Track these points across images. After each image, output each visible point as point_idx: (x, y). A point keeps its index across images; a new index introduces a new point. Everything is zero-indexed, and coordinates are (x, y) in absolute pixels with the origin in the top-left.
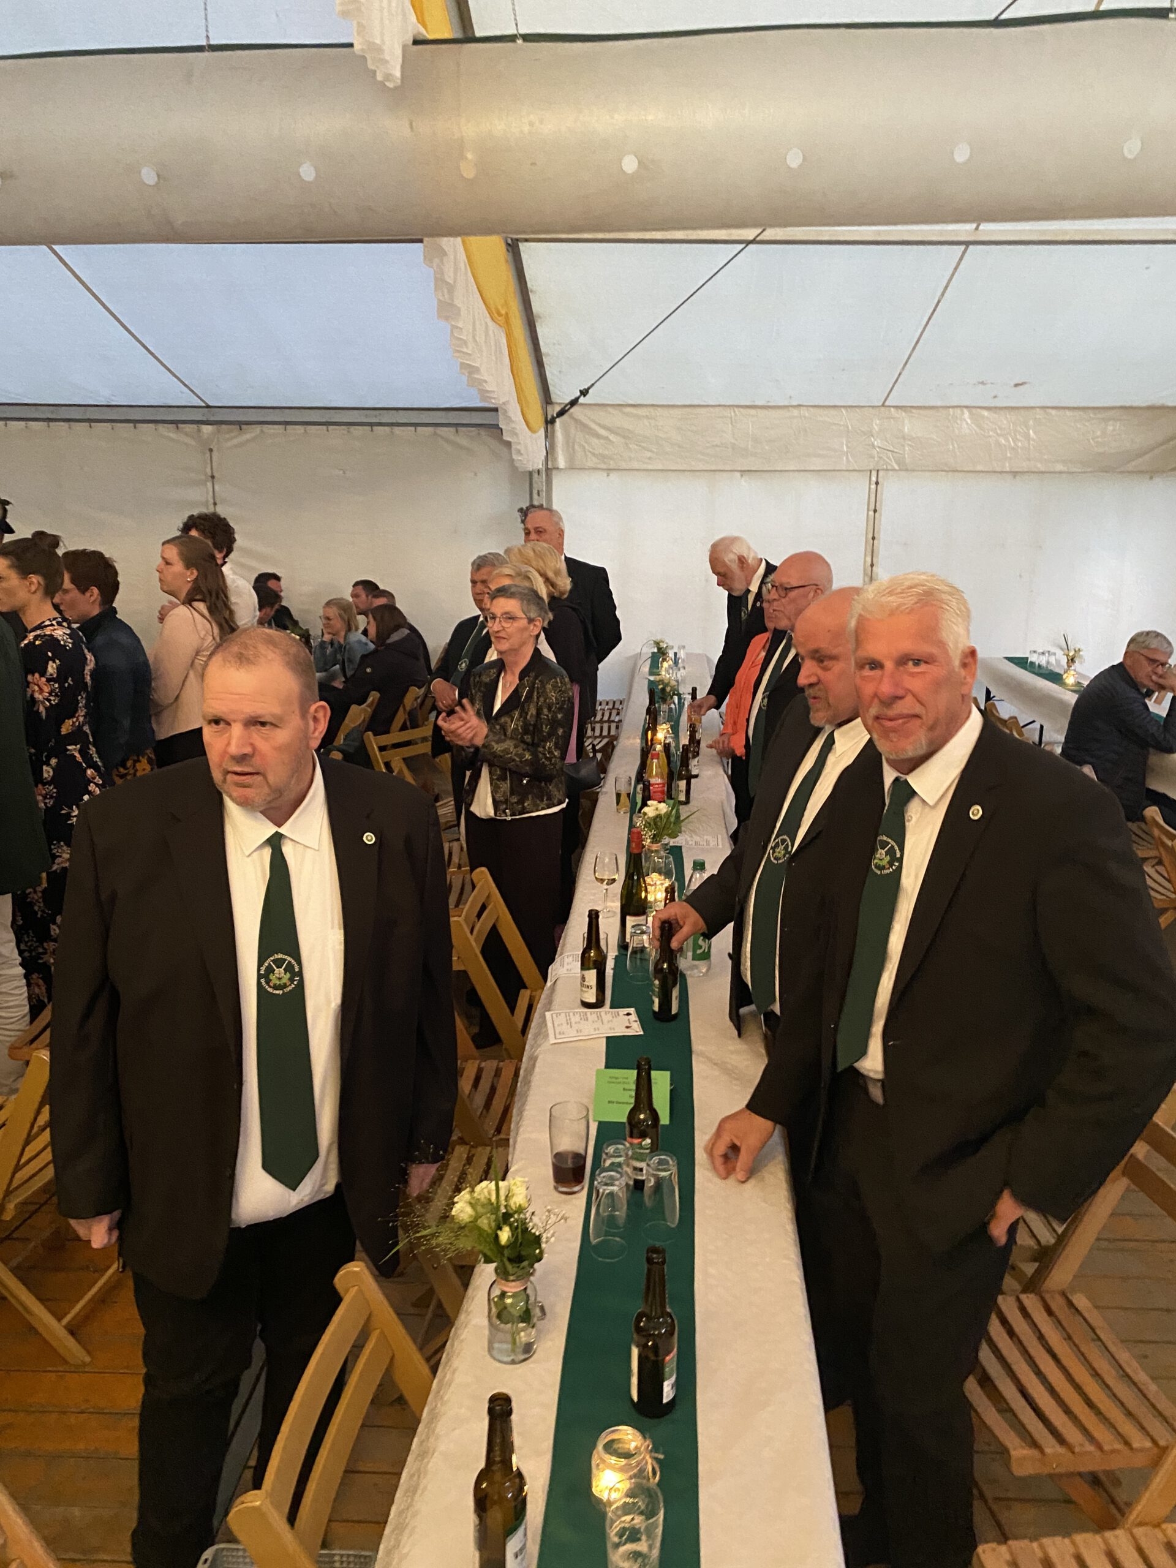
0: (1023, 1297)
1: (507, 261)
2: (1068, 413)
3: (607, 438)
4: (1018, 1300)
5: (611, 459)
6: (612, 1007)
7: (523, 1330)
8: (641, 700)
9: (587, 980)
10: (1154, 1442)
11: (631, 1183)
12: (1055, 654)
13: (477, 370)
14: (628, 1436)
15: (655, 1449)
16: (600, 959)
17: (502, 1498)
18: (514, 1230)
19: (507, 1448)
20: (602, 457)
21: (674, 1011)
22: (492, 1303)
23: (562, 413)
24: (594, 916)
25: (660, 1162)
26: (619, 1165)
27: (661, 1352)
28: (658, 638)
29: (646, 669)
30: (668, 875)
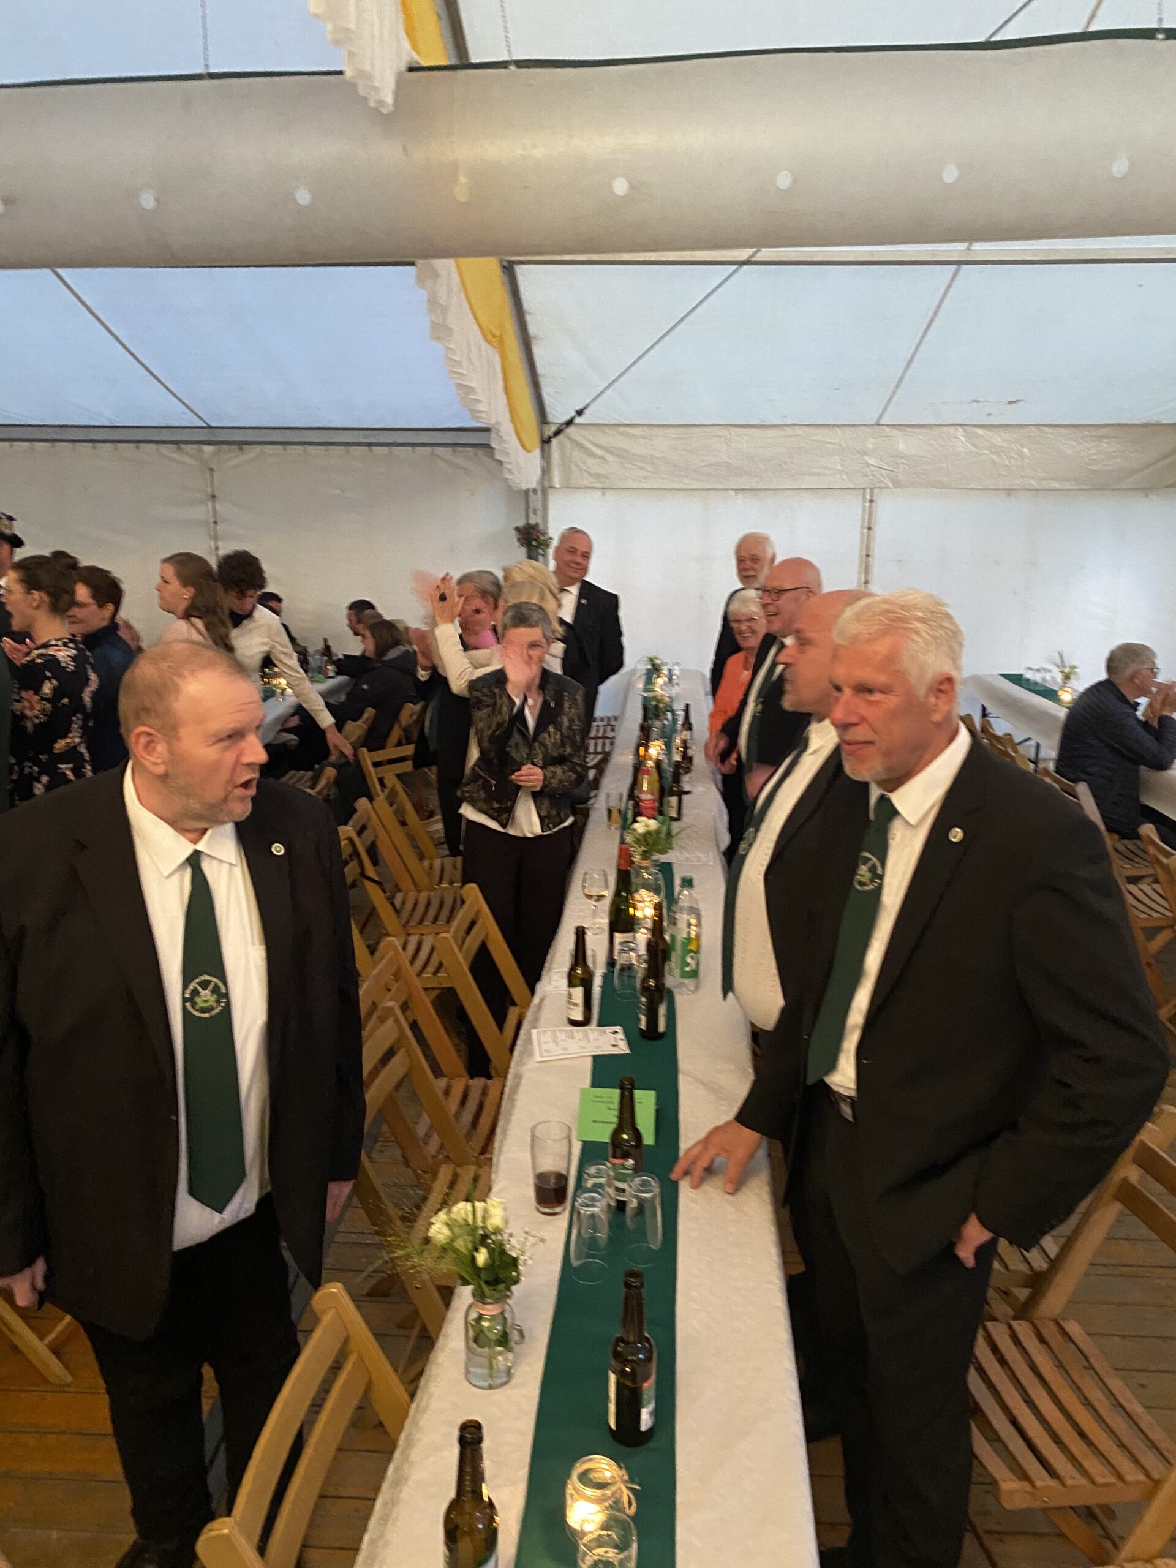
0: (1014, 1324)
1: (503, 283)
2: (1063, 430)
3: (602, 458)
4: (1010, 1327)
5: (608, 478)
6: (600, 1024)
7: (500, 1353)
8: (634, 716)
9: (574, 997)
10: (1148, 1475)
11: (613, 1204)
12: (1050, 671)
13: (472, 390)
14: (603, 1467)
15: (632, 1480)
16: (586, 977)
17: (473, 1530)
18: (491, 1252)
19: (478, 1477)
20: (597, 476)
21: (662, 1028)
22: (469, 1326)
23: (557, 433)
24: (580, 933)
25: (644, 1184)
26: (600, 1185)
27: (639, 1377)
28: (651, 655)
29: (640, 685)
30: (657, 891)
